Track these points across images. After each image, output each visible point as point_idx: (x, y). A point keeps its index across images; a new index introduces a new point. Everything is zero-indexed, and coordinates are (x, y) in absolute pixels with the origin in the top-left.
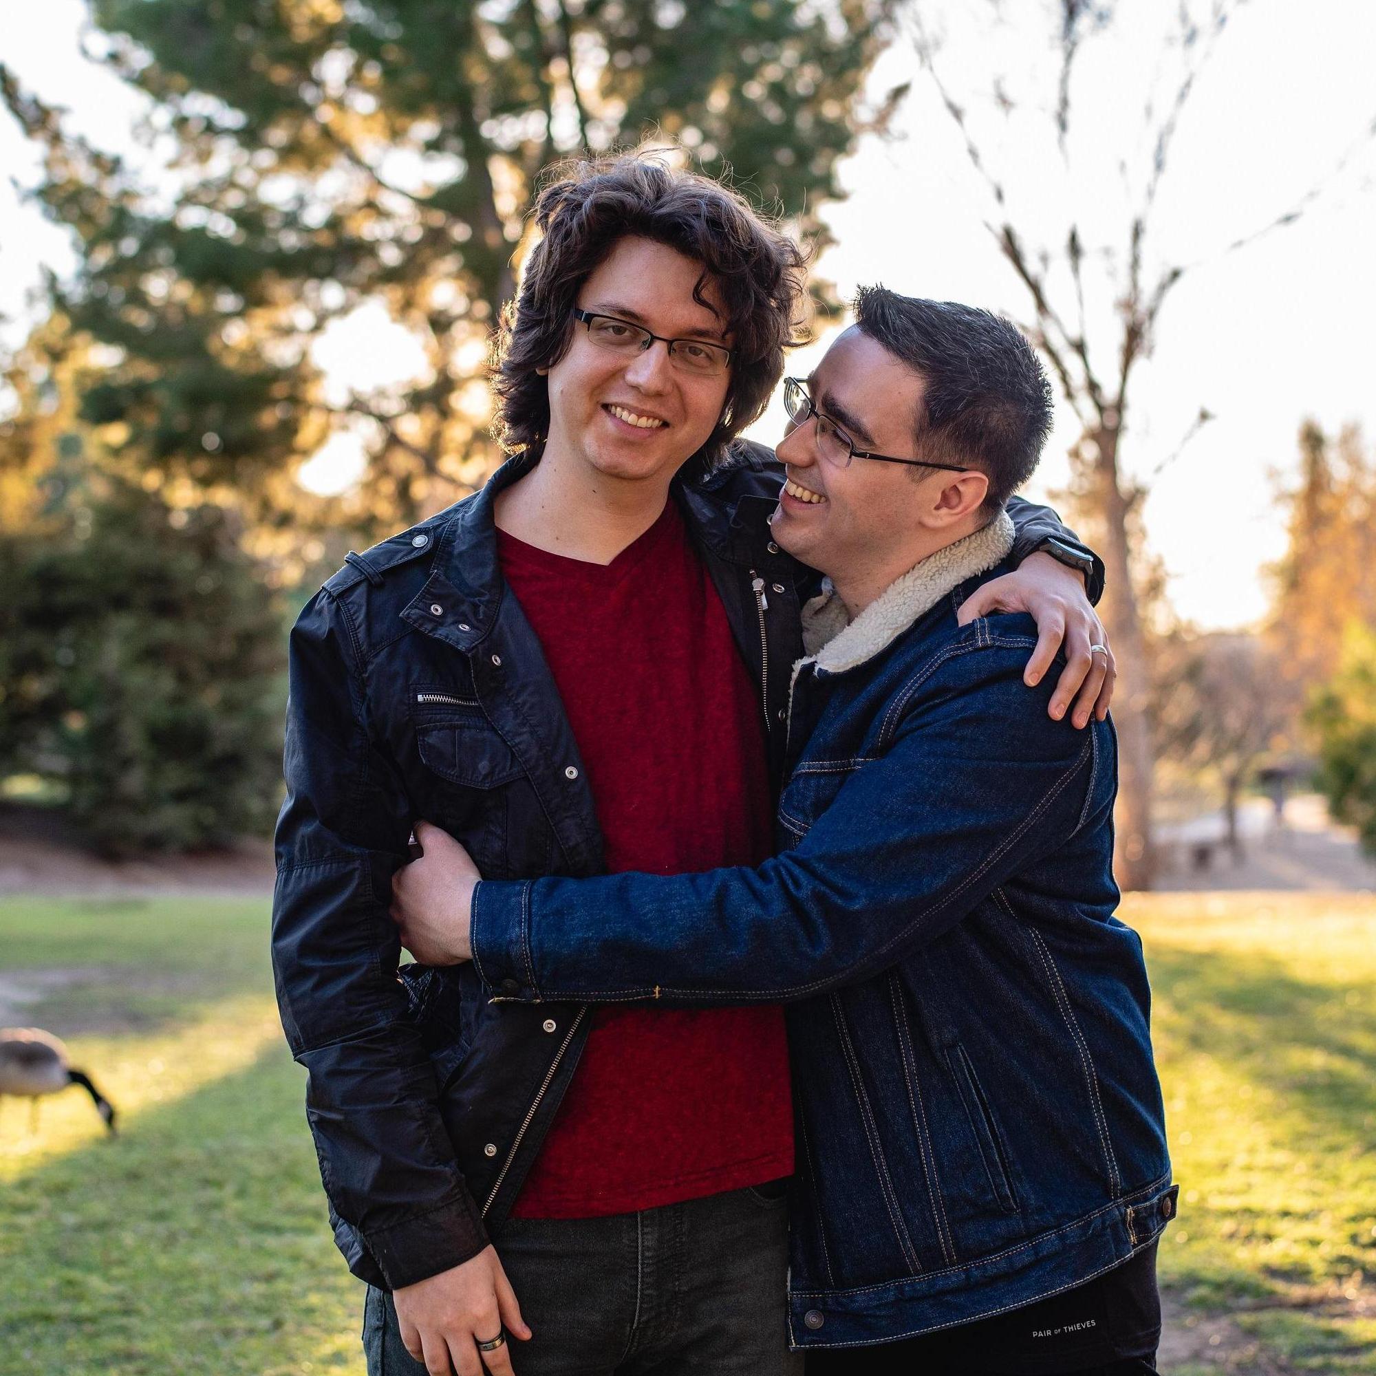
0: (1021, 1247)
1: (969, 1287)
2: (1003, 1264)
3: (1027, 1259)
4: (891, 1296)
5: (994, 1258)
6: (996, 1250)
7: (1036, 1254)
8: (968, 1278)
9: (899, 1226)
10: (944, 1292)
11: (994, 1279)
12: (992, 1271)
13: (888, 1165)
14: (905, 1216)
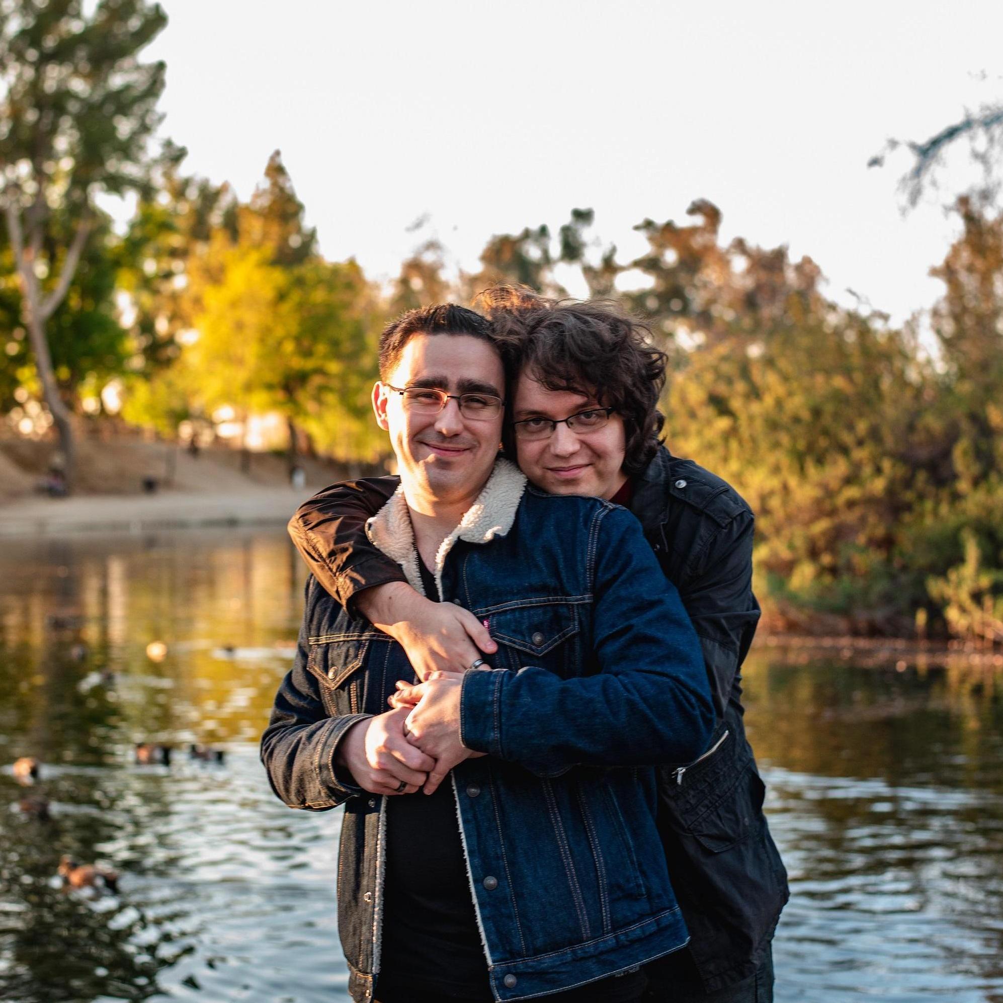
0: (648, 921)
1: (619, 947)
2: (639, 932)
3: (653, 928)
4: (569, 957)
5: (633, 927)
6: (634, 922)
7: (658, 925)
8: (617, 942)
9: (580, 905)
10: (602, 953)
11: (633, 942)
12: (632, 936)
13: (574, 863)
14: (583, 898)
